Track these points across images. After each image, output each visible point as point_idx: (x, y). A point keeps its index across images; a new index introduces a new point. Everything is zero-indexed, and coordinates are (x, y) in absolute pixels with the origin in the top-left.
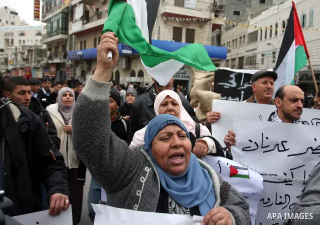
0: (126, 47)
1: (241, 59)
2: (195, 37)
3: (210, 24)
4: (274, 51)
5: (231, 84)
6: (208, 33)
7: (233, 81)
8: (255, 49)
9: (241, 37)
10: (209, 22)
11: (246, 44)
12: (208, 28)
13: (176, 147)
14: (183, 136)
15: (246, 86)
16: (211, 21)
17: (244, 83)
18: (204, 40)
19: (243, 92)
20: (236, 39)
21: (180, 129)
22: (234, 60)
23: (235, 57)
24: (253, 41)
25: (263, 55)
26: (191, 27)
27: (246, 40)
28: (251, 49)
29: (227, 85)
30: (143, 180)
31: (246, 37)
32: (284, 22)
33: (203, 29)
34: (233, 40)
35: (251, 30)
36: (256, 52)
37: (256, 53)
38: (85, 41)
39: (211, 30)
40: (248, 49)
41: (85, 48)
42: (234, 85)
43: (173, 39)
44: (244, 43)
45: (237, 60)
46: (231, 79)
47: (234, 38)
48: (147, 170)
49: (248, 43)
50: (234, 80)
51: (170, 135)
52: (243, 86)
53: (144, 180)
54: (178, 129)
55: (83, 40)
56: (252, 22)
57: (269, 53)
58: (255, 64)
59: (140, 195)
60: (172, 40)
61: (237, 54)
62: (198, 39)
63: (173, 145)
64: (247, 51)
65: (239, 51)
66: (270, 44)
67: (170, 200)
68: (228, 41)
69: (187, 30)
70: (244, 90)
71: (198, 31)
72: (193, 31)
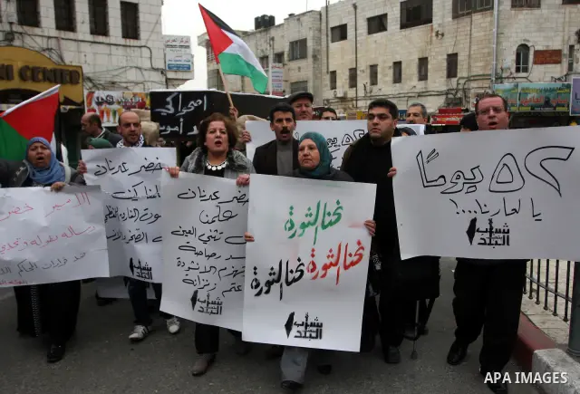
5: (169, 110)
7: (170, 106)
15: (185, 111)
17: (182, 108)
19: (182, 120)
29: (164, 112)
42: (172, 111)
46: (168, 103)
50: (171, 103)
52: (181, 111)
70: (183, 116)
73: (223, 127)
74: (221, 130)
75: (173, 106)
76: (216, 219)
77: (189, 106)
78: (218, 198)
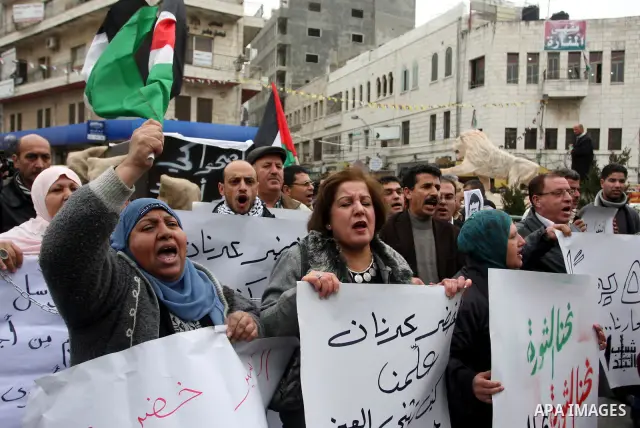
0: (94, 129)
1: (318, 143)
2: (214, 111)
3: (238, 90)
4: (366, 128)
5: (183, 164)
6: (234, 105)
7: (185, 160)
8: (339, 125)
9: (316, 104)
10: (235, 88)
11: (324, 115)
12: (235, 96)
13: (164, 238)
14: (173, 225)
15: (210, 169)
16: (240, 86)
17: (205, 164)
18: (228, 117)
19: (203, 181)
20: (309, 107)
21: (168, 215)
22: (306, 143)
23: (308, 139)
24: (335, 111)
25: (351, 135)
26: (206, 95)
27: (325, 108)
28: (331, 124)
29: (173, 167)
30: (136, 294)
31: (325, 103)
32: (378, 79)
33: (226, 98)
34: (305, 109)
35: (331, 90)
36: (340, 130)
37: (340, 133)
38: (48, 111)
39: (240, 101)
40: (326, 126)
41: (48, 124)
42: (188, 166)
43: (176, 116)
44: (321, 114)
45: (312, 145)
46: (183, 155)
47: (306, 105)
48: (137, 280)
49: (327, 114)
50: (187, 156)
51: (155, 222)
52: (204, 169)
53: (138, 294)
54: (165, 214)
55: (44, 108)
56: (333, 76)
57: (358, 132)
58: (340, 151)
59: (134, 314)
60: (173, 117)
61: (312, 134)
62: (219, 116)
63: (160, 235)
64: (326, 129)
65: (315, 129)
66: (357, 117)
67: (172, 317)
68: (296, 109)
69: (200, 101)
70: (205, 176)
71: (218, 102)
72: (210, 102)
73: (366, 193)
74: (362, 199)
75: (191, 159)
76: (413, 377)
77: (218, 162)
78: (414, 329)
